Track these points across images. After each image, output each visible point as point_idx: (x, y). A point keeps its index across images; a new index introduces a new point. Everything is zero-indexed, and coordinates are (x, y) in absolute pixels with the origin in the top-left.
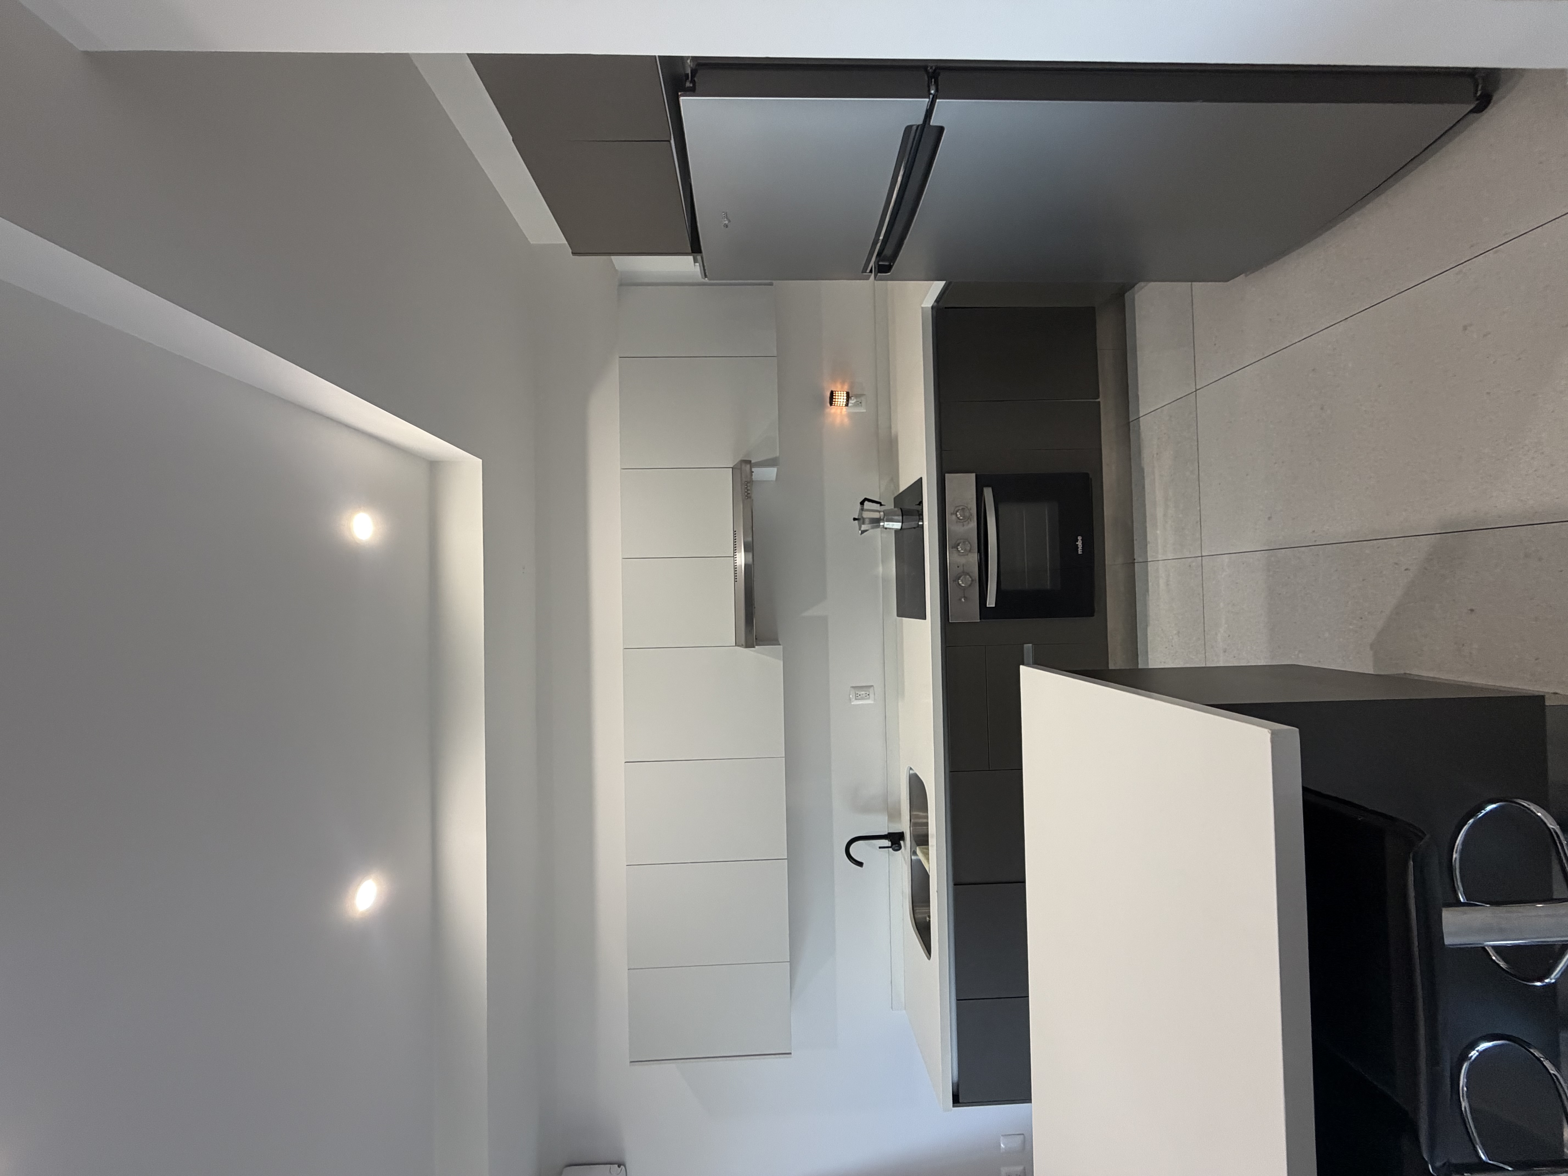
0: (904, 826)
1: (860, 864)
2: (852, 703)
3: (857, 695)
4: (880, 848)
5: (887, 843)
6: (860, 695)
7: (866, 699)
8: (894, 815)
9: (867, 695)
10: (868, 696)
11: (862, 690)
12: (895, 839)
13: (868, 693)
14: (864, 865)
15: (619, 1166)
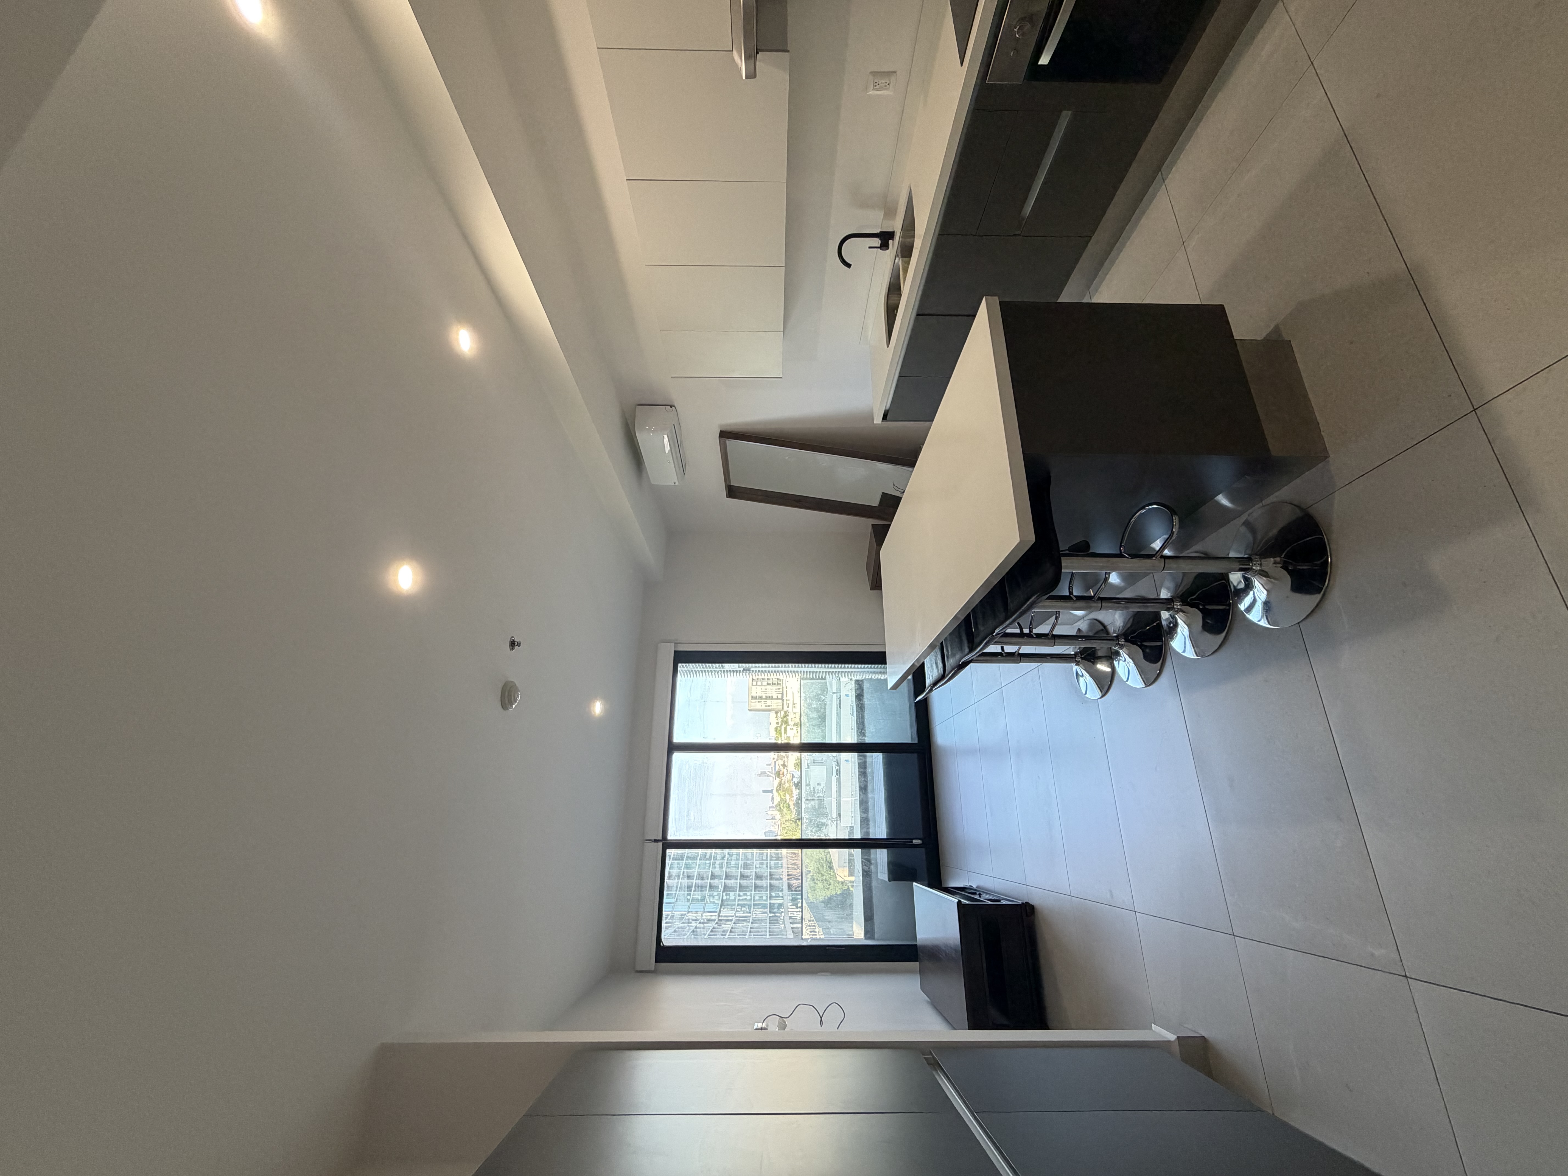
0: (896, 225)
1: (848, 265)
2: (868, 93)
3: (875, 84)
4: (870, 248)
5: (877, 242)
6: (879, 84)
7: (886, 89)
8: (890, 213)
9: (887, 84)
10: (888, 86)
11: (882, 76)
12: (885, 238)
13: (888, 82)
14: (852, 267)
15: (671, 407)
